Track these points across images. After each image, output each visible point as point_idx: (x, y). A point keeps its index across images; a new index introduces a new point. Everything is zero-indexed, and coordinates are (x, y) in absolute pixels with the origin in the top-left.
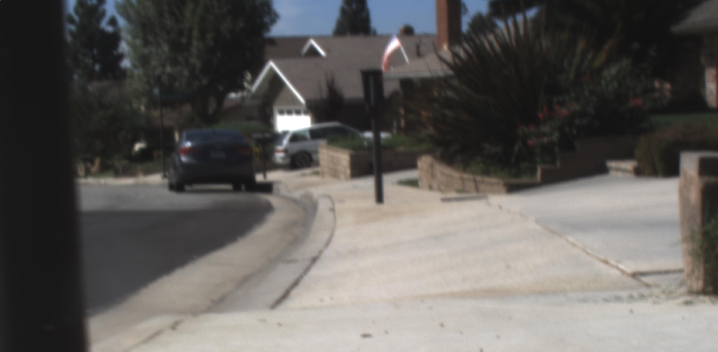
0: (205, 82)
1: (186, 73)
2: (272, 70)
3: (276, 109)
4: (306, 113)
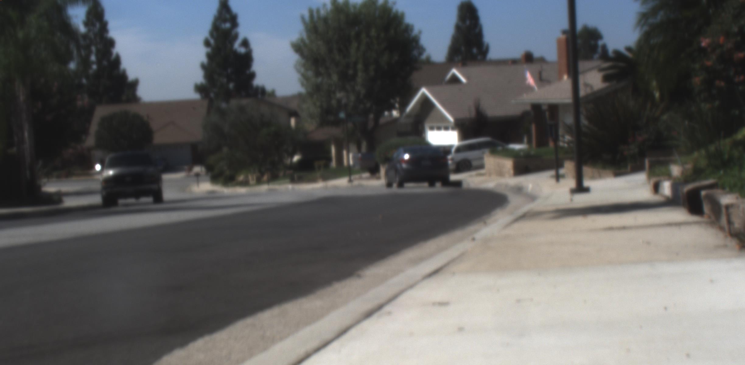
2: (424, 96)
3: (427, 126)
4: (453, 129)
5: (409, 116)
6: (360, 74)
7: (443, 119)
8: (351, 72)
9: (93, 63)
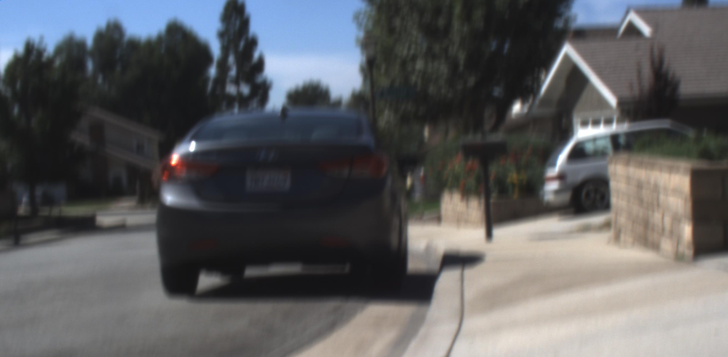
2: (567, 58)
3: (577, 118)
5: (546, 101)
6: (456, 24)
7: (602, 103)
8: (441, 22)
9: (231, 67)
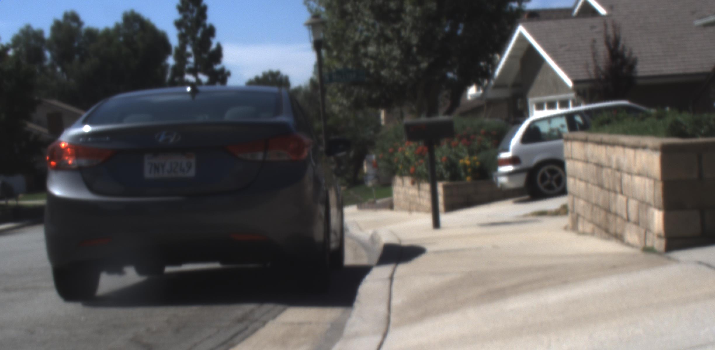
0: (424, 65)
1: (397, 52)
2: (522, 38)
3: (532, 101)
4: (575, 103)
7: (558, 83)
9: (189, 55)
